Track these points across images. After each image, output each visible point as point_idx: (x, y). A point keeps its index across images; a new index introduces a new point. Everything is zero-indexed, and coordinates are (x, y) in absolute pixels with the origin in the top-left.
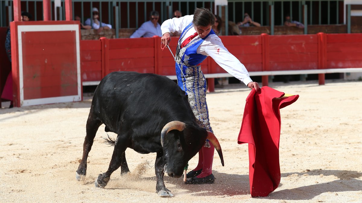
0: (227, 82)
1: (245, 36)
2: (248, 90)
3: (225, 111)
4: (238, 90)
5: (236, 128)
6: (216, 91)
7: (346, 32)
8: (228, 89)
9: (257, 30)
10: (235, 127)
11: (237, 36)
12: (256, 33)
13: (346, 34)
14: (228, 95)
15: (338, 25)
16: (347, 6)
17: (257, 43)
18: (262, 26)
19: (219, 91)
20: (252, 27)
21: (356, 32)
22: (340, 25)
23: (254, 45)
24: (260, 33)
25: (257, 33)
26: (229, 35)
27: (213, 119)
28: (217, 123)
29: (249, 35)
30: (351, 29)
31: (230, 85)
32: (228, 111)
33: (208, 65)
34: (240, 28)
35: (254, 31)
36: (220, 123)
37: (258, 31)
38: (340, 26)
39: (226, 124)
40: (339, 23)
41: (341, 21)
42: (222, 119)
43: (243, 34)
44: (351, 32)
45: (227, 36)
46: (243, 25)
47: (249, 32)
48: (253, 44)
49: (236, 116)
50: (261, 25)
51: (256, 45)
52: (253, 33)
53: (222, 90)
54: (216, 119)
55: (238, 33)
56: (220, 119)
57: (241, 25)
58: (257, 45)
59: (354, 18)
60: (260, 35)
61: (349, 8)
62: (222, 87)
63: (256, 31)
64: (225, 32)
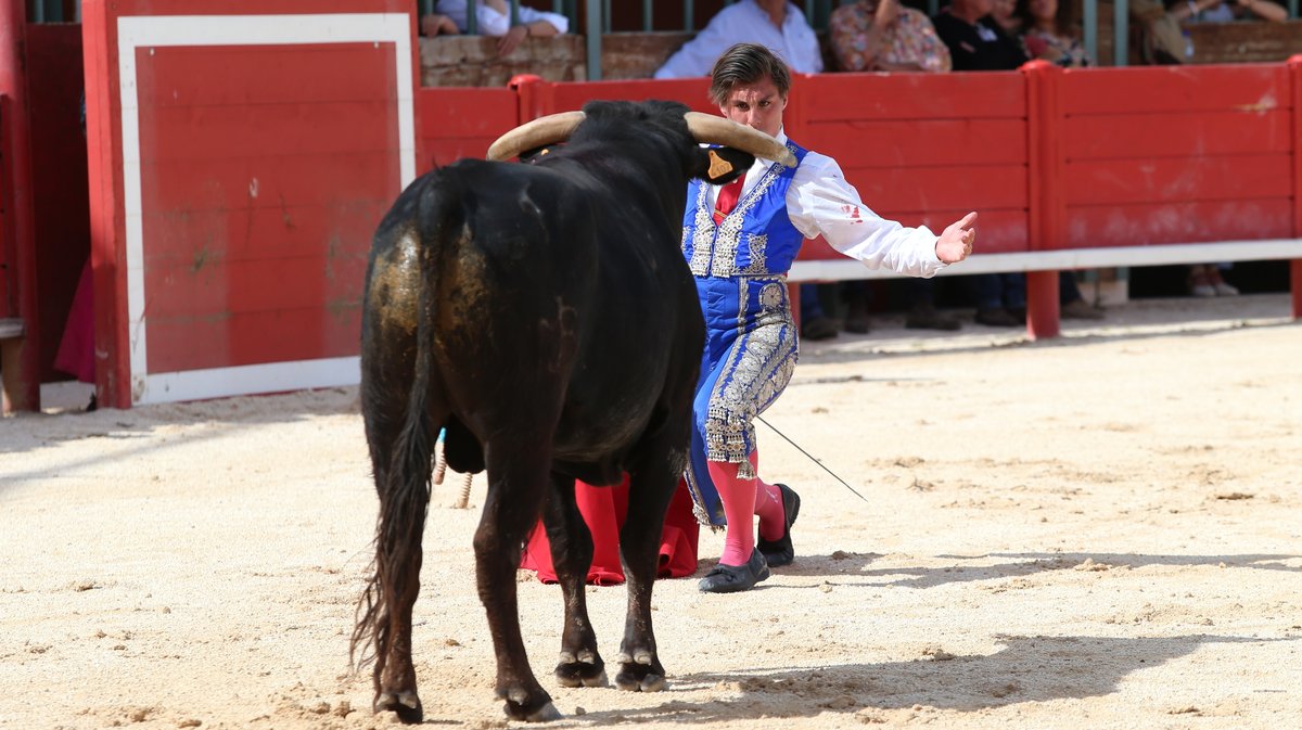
0: (1119, 292)
1: (1208, 67)
2: (1221, 330)
3: (1112, 428)
4: (1177, 327)
5: (1165, 509)
6: (1068, 333)
8: (1127, 323)
9: (1267, 37)
10: (1158, 508)
11: (1173, 69)
12: (1265, 55)
14: (1125, 351)
17: (1266, 103)
18: (1295, 20)
19: (1083, 333)
20: (1244, 22)
23: (1254, 112)
24: (1284, 54)
25: (1268, 51)
26: (1131, 62)
27: (1054, 469)
28: (1072, 486)
29: (1231, 61)
31: (1135, 303)
32: (1127, 428)
33: (1027, 210)
34: (1186, 31)
35: (1253, 45)
36: (1084, 486)
37: (1276, 45)
39: (1113, 491)
42: (1097, 470)
43: (1198, 58)
45: (1121, 66)
46: (1201, 14)
47: (1230, 47)
48: (1248, 108)
49: (1165, 454)
50: (1290, 15)
51: (1262, 113)
52: (1248, 51)
53: (1096, 331)
54: (1066, 468)
55: (1176, 52)
56: (1086, 471)
57: (1192, 16)
58: (1269, 111)
60: (1283, 65)
62: (1097, 314)
63: (1262, 46)
64: (1112, 50)
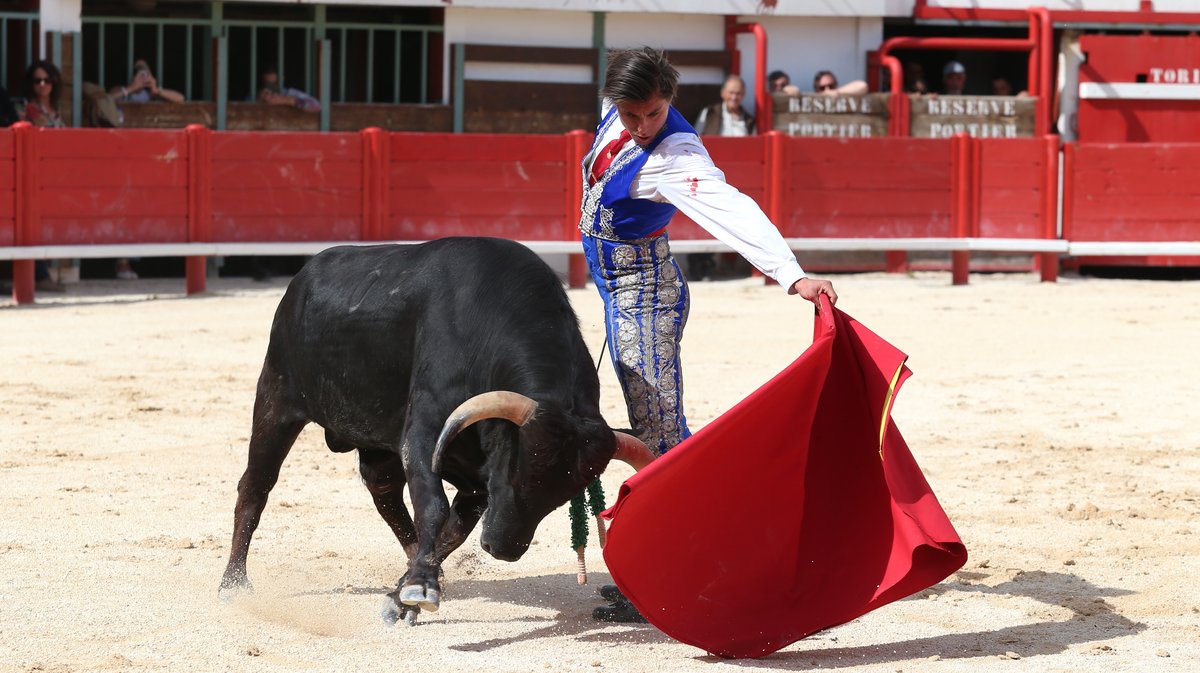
0: (74, 275)
1: (135, 130)
2: (140, 301)
3: (69, 363)
4: (111, 298)
5: (105, 417)
6: (39, 300)
7: (451, 129)
8: (79, 294)
9: (172, 112)
10: (100, 416)
11: (111, 130)
12: (170, 124)
13: (449, 135)
14: (77, 313)
15: (424, 105)
16: (453, 47)
17: (171, 155)
18: (189, 102)
19: (50, 300)
20: (156, 102)
21: (480, 131)
22: (431, 106)
23: (164, 161)
24: (183, 124)
25: (172, 121)
26: (84, 125)
27: (31, 390)
28: (43, 400)
29: (148, 127)
30: (465, 121)
31: (84, 282)
32: (79, 364)
33: (14, 219)
34: (120, 106)
35: (163, 117)
36: (52, 401)
37: (177, 118)
38: (428, 110)
39: (71, 404)
40: (430, 100)
41: (435, 94)
42: (59, 390)
43: (127, 125)
44: (465, 130)
45: (77, 128)
46: (130, 95)
47: (148, 118)
48: (159, 157)
49: (105, 380)
50: (186, 99)
51: (169, 161)
52: (159, 121)
53: (59, 300)
54: (39, 389)
55: (113, 121)
56: (52, 390)
57: (123, 97)
58: (173, 160)
59: (472, 87)
60: (183, 131)
61: (460, 54)
62: (59, 289)
63: (169, 118)
64: (72, 117)
